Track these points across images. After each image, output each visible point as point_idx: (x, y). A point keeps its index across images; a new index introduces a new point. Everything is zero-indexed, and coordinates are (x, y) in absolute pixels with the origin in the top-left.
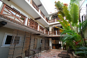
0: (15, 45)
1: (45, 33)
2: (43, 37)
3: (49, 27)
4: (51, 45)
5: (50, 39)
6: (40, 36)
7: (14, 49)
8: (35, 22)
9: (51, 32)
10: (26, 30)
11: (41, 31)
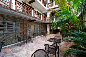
0: (4, 31)
1: (42, 19)
2: (39, 23)
3: (47, 13)
4: (48, 30)
5: (48, 25)
6: (36, 22)
7: (4, 34)
8: (30, 7)
9: (49, 18)
10: (15, 15)
11: (37, 17)
